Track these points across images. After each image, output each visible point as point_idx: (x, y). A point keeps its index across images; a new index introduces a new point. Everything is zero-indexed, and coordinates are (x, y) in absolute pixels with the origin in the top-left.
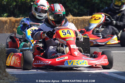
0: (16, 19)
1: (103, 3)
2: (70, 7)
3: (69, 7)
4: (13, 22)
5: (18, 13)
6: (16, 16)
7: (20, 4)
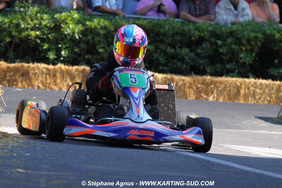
0: (9, 65)
1: (159, 51)
2: (103, 53)
3: (100, 53)
4: (3, 70)
5: (12, 56)
6: (9, 60)
7: (17, 41)
